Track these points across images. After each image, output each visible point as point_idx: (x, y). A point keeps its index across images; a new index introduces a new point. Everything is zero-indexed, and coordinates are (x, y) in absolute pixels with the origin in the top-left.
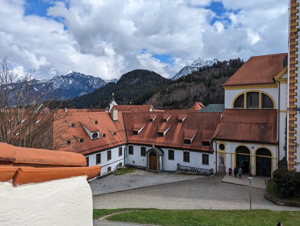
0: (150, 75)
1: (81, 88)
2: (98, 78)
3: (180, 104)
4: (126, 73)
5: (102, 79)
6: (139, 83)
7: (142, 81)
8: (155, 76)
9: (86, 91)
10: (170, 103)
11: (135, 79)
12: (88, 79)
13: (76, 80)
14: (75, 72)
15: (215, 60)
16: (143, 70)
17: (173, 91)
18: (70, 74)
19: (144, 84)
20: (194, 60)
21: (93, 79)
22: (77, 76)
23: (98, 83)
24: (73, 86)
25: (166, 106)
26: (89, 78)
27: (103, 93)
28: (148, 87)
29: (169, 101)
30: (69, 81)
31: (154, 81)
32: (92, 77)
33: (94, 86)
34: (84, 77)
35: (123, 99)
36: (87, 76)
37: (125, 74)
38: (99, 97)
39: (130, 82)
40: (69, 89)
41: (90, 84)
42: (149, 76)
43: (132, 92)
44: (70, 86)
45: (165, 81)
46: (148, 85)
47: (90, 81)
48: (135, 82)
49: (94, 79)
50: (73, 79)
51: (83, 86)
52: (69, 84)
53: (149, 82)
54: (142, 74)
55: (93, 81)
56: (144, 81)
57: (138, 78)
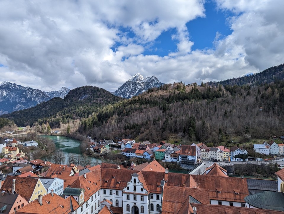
0: (99, 92)
1: (18, 100)
2: (38, 90)
3: (141, 127)
4: (74, 89)
5: (42, 91)
6: (89, 100)
7: (92, 98)
8: (105, 93)
9: (24, 104)
10: (131, 126)
11: (84, 95)
12: (26, 91)
13: (11, 92)
14: (10, 83)
15: (153, 77)
17: (131, 114)
18: (5, 84)
19: (94, 101)
20: (135, 76)
21: (31, 90)
22: (12, 87)
23: (37, 95)
24: (8, 98)
25: (128, 129)
26: (28, 90)
27: (47, 109)
28: (98, 103)
29: (130, 124)
30: (3, 92)
31: (105, 98)
32: (31, 89)
33: (33, 98)
34: (21, 88)
35: (73, 116)
36: (24, 87)
37: (72, 90)
38: (44, 113)
39: (79, 98)
40: (3, 101)
41: (27, 96)
42: (99, 93)
43: (83, 109)
44: (3, 98)
45: (115, 98)
46: (98, 102)
47: (29, 93)
48: (84, 98)
49: (33, 91)
50: (7, 91)
51: (20, 97)
52: (3, 95)
53: (99, 99)
54: (91, 91)
55: (32, 93)
56: (94, 98)
57: (87, 95)
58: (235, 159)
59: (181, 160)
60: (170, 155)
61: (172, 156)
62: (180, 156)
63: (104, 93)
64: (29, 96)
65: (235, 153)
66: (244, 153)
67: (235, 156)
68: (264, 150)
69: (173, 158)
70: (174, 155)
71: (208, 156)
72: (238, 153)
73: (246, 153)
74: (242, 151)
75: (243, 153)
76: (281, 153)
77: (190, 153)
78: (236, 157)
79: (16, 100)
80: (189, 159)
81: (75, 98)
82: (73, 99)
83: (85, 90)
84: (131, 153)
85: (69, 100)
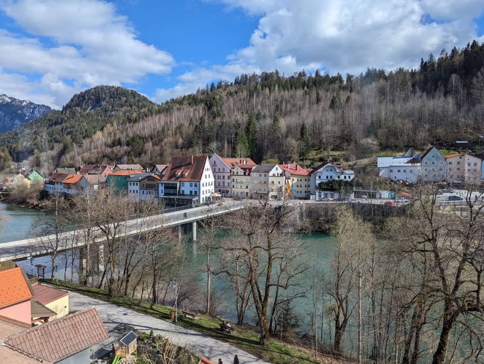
0: (126, 96)
1: (8, 123)
2: (44, 106)
6: (104, 111)
7: (110, 107)
8: (137, 98)
11: (97, 102)
12: (23, 107)
16: (113, 87)
19: (113, 113)
21: (32, 106)
26: (25, 105)
31: (134, 107)
32: (32, 103)
34: (14, 103)
36: (20, 101)
37: (78, 94)
39: (86, 108)
41: (25, 116)
42: (125, 98)
46: (121, 114)
47: (27, 111)
49: (35, 108)
51: (12, 119)
53: (123, 109)
54: (110, 94)
55: (33, 112)
56: (113, 107)
57: (102, 102)
58: (317, 194)
59: (163, 194)
60: (138, 183)
61: (145, 186)
62: (160, 185)
63: (134, 97)
64: (28, 116)
65: (320, 177)
66: (345, 177)
67: (320, 184)
68: (405, 171)
69: (145, 191)
70: (149, 182)
71: (247, 187)
72: (327, 177)
73: (349, 177)
74: (338, 171)
75: (342, 177)
76: (451, 177)
77: (189, 174)
78: (321, 187)
79: (6, 123)
80: (183, 191)
81: (79, 109)
82: (76, 110)
83: (99, 94)
84: (56, 183)
85: (68, 112)
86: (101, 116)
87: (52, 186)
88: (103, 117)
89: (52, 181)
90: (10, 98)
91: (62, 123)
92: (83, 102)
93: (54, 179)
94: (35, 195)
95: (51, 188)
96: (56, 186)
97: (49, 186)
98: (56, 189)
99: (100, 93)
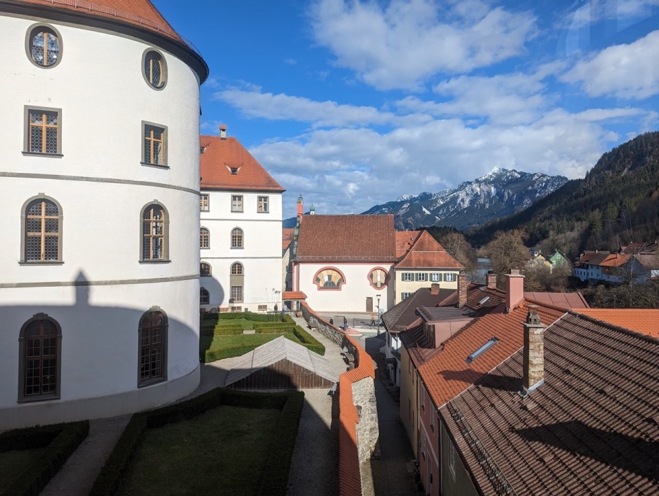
12: (534, 182)
18: (494, 174)
21: (545, 180)
24: (498, 200)
30: (491, 190)
34: (524, 178)
40: (490, 207)
44: (491, 200)
47: (538, 185)
49: (548, 181)
50: (497, 188)
51: (521, 198)
52: (490, 196)
55: (546, 186)
57: (647, 158)
81: (610, 172)
82: (606, 174)
83: (641, 146)
84: (590, 267)
85: (593, 179)
86: (645, 179)
87: (583, 270)
88: (649, 180)
89: (583, 265)
90: (519, 173)
91: (585, 194)
92: (616, 162)
93: (586, 261)
94: (561, 281)
95: (583, 274)
96: (590, 270)
97: (580, 270)
98: (590, 274)
99: (644, 144)
